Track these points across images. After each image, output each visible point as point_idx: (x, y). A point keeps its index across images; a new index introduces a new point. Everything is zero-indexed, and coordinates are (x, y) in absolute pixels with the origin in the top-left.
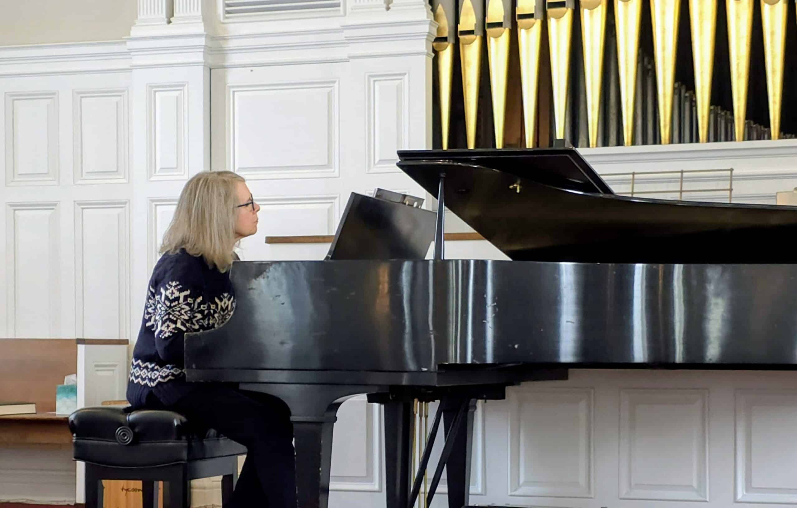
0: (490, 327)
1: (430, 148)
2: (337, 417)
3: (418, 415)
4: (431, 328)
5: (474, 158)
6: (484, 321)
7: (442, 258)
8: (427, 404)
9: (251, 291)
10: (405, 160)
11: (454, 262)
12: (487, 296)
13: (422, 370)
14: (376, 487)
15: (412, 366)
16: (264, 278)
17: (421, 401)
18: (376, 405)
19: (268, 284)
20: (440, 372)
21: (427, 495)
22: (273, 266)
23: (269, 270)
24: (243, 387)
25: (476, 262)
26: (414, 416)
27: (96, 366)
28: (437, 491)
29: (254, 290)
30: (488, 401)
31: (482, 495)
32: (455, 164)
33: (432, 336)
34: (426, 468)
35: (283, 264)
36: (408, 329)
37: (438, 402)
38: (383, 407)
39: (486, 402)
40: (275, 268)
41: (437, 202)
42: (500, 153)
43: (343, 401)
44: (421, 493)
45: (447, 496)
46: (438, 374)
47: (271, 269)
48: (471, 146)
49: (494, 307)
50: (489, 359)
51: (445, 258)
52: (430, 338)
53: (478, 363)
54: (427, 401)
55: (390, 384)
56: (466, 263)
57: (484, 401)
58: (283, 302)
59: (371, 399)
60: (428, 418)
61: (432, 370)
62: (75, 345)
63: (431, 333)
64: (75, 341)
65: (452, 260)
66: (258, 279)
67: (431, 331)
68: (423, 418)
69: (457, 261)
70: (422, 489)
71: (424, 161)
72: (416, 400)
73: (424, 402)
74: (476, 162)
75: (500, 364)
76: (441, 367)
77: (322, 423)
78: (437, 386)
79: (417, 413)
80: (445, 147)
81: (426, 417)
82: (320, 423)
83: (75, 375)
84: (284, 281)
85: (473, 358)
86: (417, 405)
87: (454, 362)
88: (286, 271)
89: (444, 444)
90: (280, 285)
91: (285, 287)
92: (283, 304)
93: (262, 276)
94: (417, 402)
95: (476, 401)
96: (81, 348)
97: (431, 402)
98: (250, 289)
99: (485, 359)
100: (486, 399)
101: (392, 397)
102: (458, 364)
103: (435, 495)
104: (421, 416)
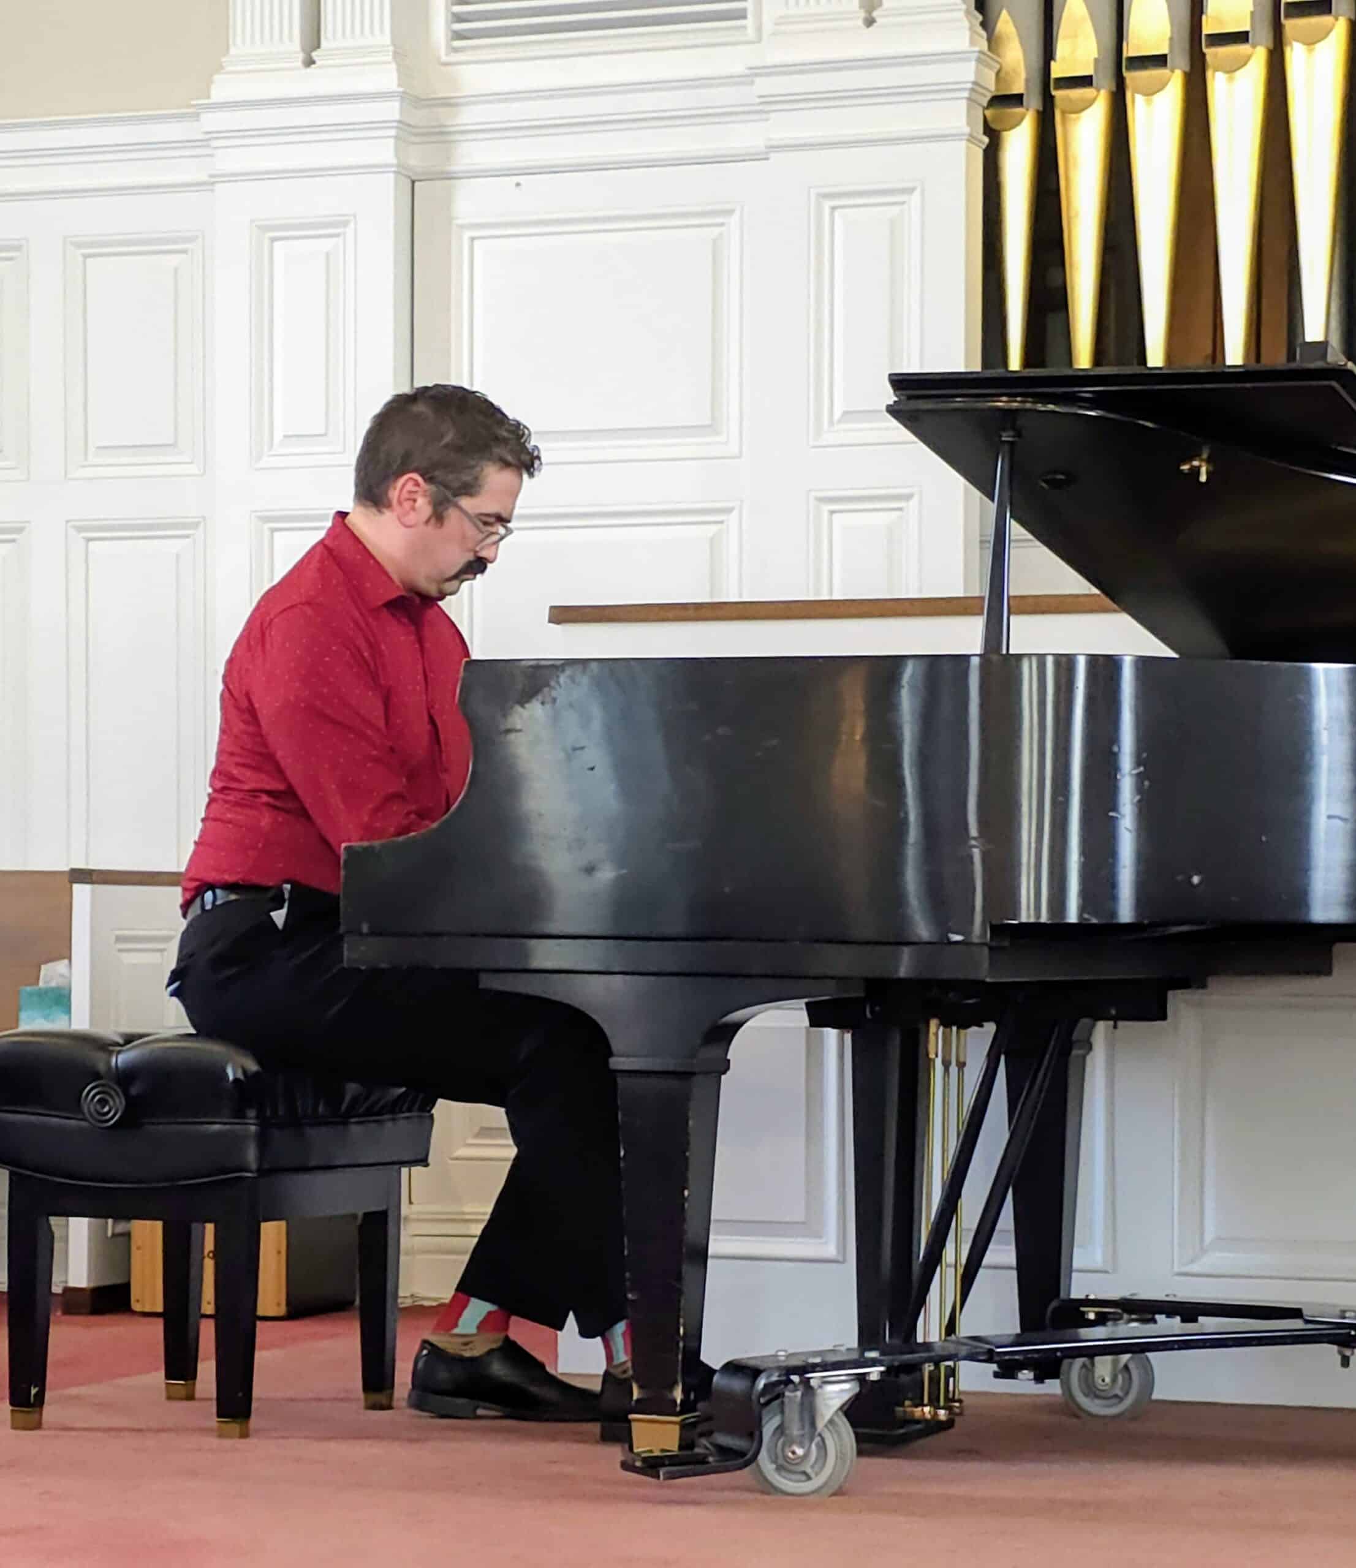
0: (1130, 831)
1: (976, 367)
2: (729, 1061)
3: (938, 1062)
4: (974, 832)
5: (1087, 391)
6: (1111, 814)
7: (1004, 652)
8: (962, 1032)
9: (512, 737)
10: (910, 398)
11: (1034, 660)
12: (1119, 748)
13: (948, 939)
14: (830, 1250)
15: (923, 930)
16: (543, 703)
17: (946, 1024)
18: (831, 1035)
19: (555, 719)
20: (994, 944)
21: (960, 1271)
22: (568, 672)
23: (558, 683)
24: (489, 982)
25: (1094, 660)
26: (930, 1063)
27: (119, 939)
28: (986, 1261)
29: (519, 734)
30: (1120, 1024)
31: (1106, 1272)
32: (1040, 407)
33: (976, 853)
34: (959, 1196)
35: (594, 665)
36: (913, 834)
37: (990, 1028)
38: (848, 1037)
39: (1115, 1027)
40: (572, 679)
41: (993, 507)
42: (1157, 376)
43: (744, 1020)
44: (947, 1266)
45: (1014, 1273)
46: (991, 948)
47: (563, 679)
48: (1083, 359)
49: (1140, 778)
50: (1126, 913)
51: (1011, 652)
52: (971, 857)
53: (1094, 921)
54: (964, 1025)
55: (870, 975)
56: (1065, 663)
57: (1111, 1023)
58: (591, 765)
59: (819, 1016)
60: (965, 1069)
61: (976, 940)
62: (68, 886)
63: (973, 842)
64: (66, 879)
65: (1030, 655)
66: (527, 706)
67: (975, 839)
68: (953, 1069)
69: (1041, 658)
70: (949, 1254)
71: (958, 399)
72: (934, 1023)
73: (954, 1029)
74: (1093, 404)
75: (1152, 925)
76: (998, 930)
77: (693, 1074)
78: (988, 980)
79: (937, 1056)
80: (1015, 362)
81: (961, 1065)
82: (686, 1075)
83: (66, 961)
84: (596, 712)
85: (1082, 909)
86: (936, 1034)
87: (1032, 920)
88: (598, 683)
89: (1007, 1136)
90: (585, 721)
91: (597, 725)
92: (592, 769)
93: (540, 697)
94: (938, 1029)
95: (1093, 1026)
96: (82, 893)
97: (974, 1029)
98: (508, 731)
99: (1114, 913)
100: (1115, 1019)
101: (872, 1012)
102: (1044, 924)
103: (981, 1271)
104: (946, 1065)
